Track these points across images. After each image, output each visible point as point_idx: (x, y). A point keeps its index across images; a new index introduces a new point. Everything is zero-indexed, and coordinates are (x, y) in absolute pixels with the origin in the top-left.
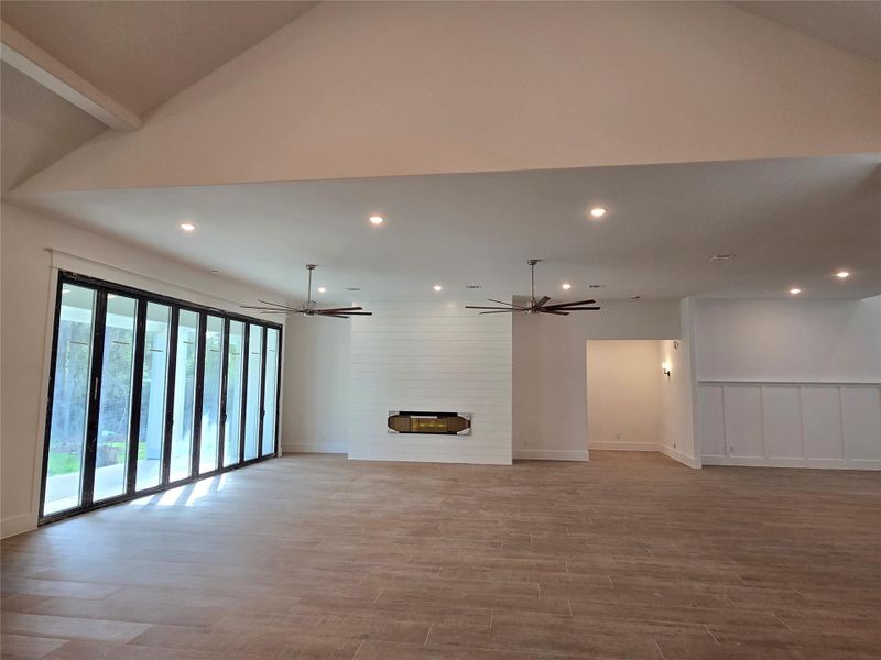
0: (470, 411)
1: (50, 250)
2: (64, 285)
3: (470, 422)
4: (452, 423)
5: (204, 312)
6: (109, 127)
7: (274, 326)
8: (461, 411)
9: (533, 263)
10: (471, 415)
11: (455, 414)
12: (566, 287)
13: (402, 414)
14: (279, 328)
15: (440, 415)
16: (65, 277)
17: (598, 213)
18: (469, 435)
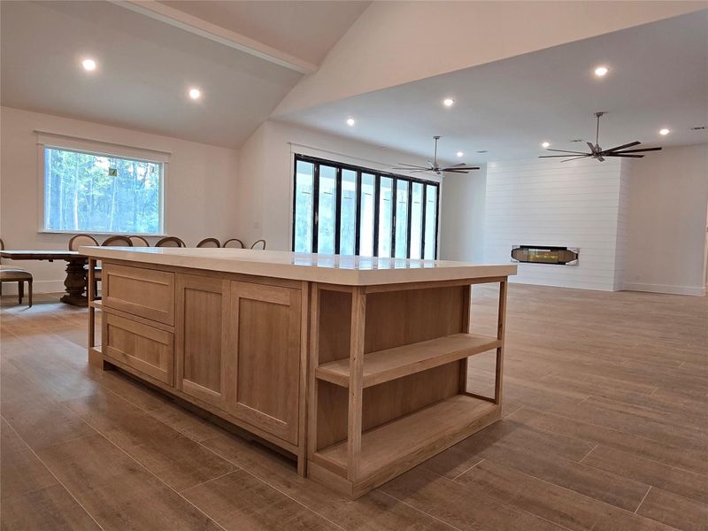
0: (578, 246)
1: (290, 143)
2: (298, 162)
3: (577, 255)
4: (561, 256)
5: (378, 175)
6: (304, 74)
7: (432, 183)
8: (570, 246)
9: (599, 115)
10: (578, 250)
11: (565, 249)
12: (664, 132)
13: (522, 247)
14: (437, 185)
15: (553, 249)
16: (298, 157)
17: (601, 72)
18: (577, 265)
